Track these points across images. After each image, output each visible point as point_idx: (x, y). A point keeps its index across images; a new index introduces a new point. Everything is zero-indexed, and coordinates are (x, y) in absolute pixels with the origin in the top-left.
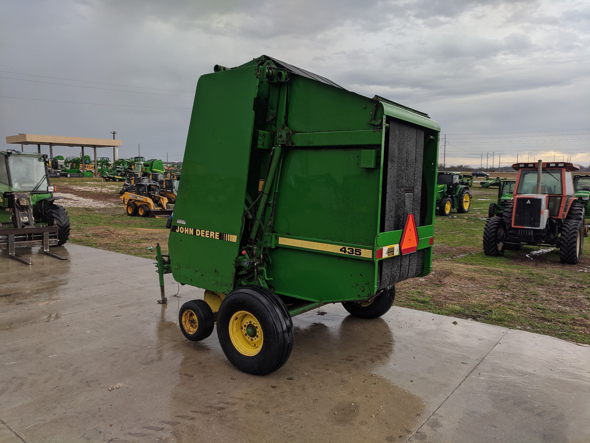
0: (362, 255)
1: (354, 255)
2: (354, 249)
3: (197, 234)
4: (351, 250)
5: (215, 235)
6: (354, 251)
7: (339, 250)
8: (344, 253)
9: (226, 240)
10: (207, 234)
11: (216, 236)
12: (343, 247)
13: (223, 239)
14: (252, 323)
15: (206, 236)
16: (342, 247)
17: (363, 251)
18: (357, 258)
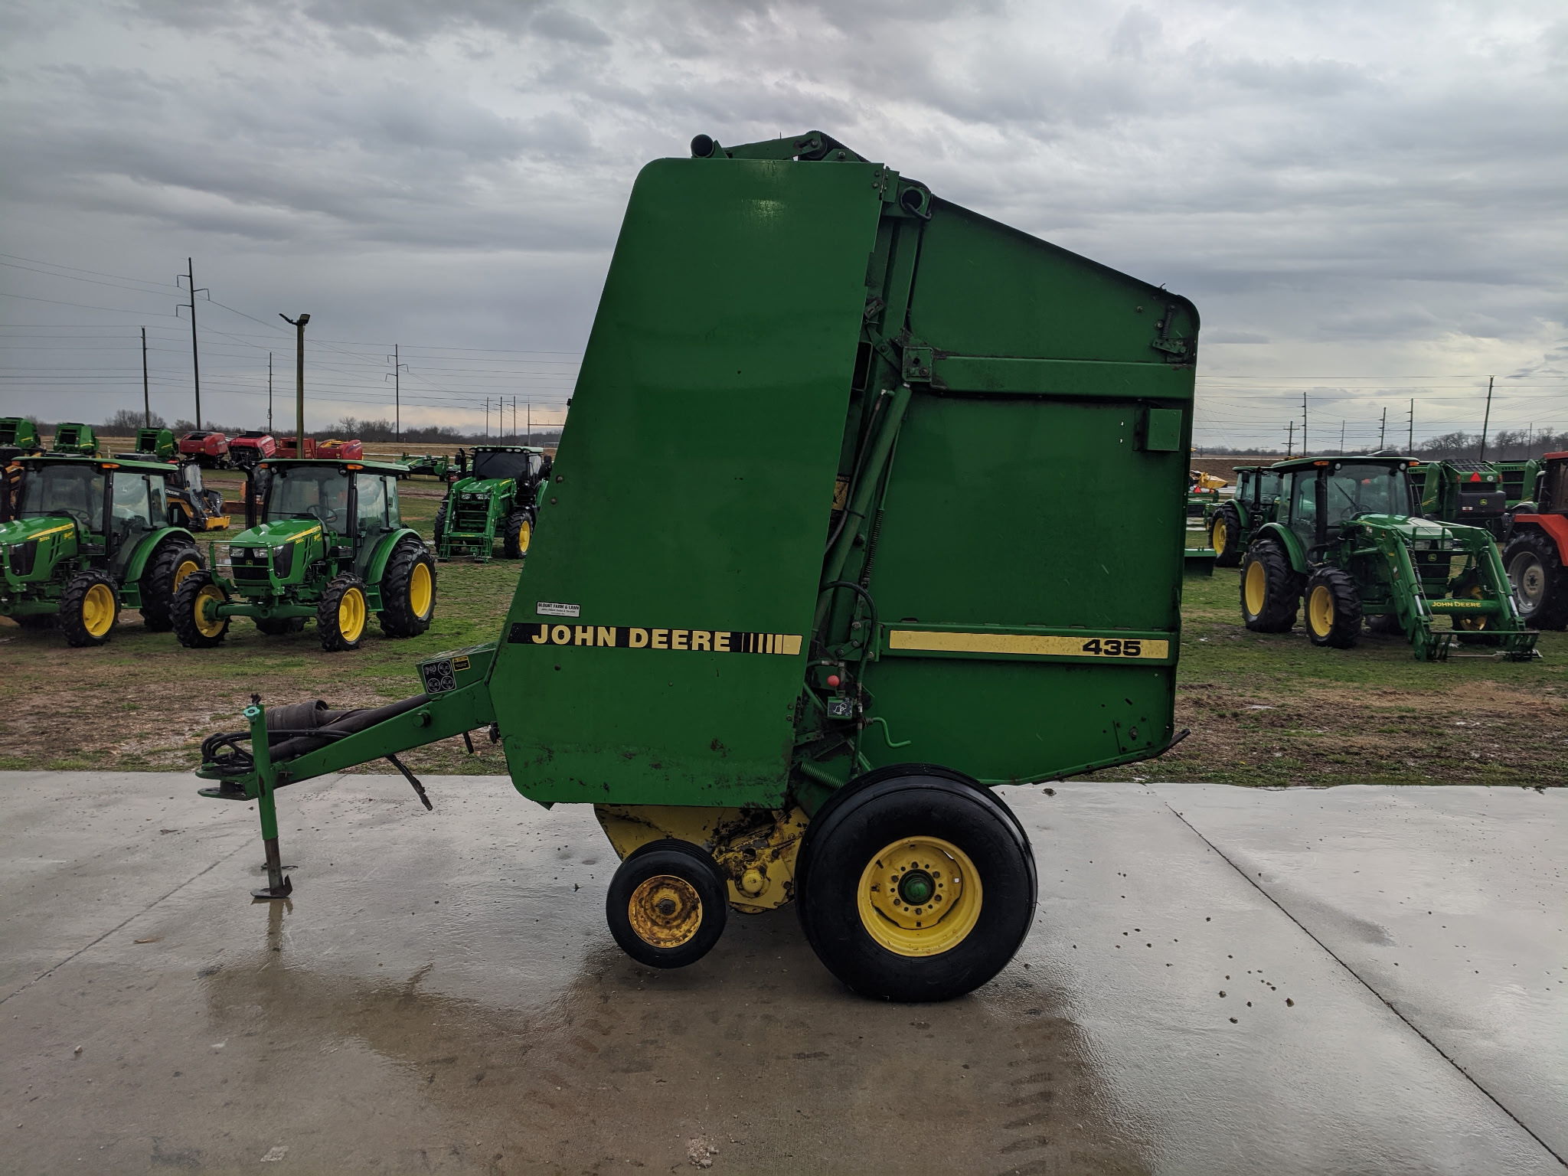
0: (1142, 655)
2: (1122, 641)
3: (633, 643)
4: (1115, 645)
5: (712, 641)
6: (1122, 648)
7: (1079, 649)
9: (760, 650)
10: (676, 640)
11: (718, 641)
12: (1091, 639)
13: (747, 649)
14: (922, 867)
15: (675, 646)
16: (1087, 640)
17: (1144, 644)
18: (1129, 662)
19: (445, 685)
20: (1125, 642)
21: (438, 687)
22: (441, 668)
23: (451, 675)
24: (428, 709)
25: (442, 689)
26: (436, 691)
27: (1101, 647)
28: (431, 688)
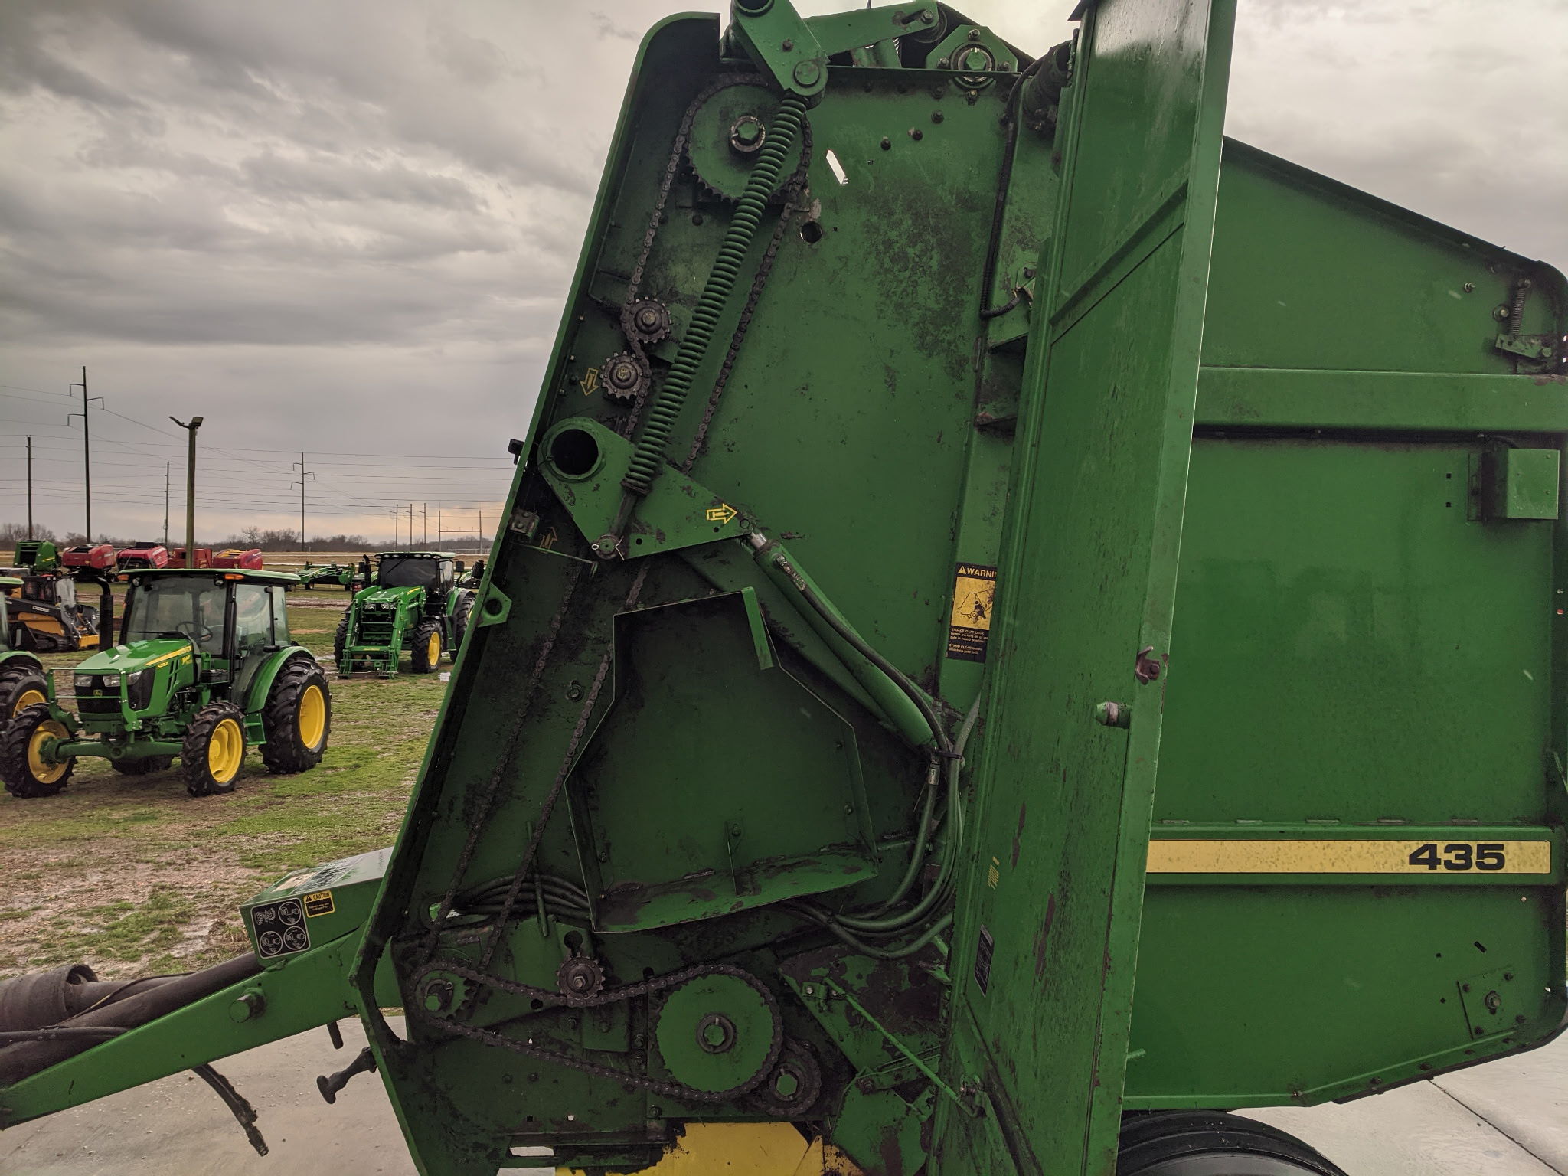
0: (1508, 868)
1: (1474, 869)
4: (1463, 852)
6: (1474, 857)
7: (1403, 862)
8: (1430, 869)
12: (1421, 844)
16: (1415, 846)
17: (1511, 849)
18: (1488, 881)
19: (290, 943)
20: (1478, 846)
21: (277, 947)
22: (284, 912)
23: (301, 923)
24: (260, 985)
25: (285, 950)
26: (275, 954)
27: (1438, 857)
28: (266, 948)
